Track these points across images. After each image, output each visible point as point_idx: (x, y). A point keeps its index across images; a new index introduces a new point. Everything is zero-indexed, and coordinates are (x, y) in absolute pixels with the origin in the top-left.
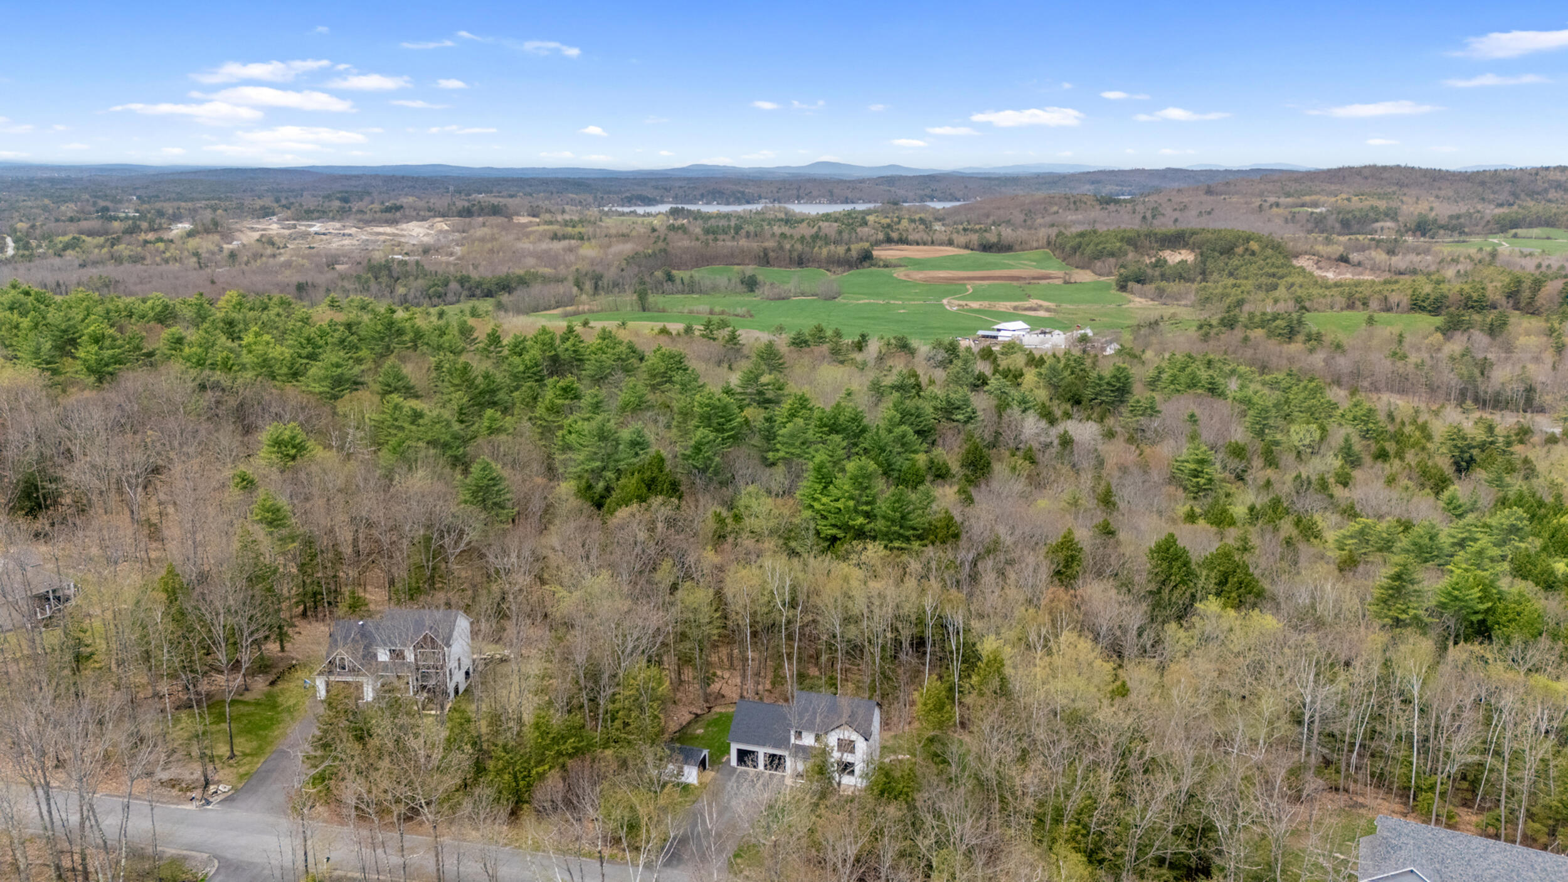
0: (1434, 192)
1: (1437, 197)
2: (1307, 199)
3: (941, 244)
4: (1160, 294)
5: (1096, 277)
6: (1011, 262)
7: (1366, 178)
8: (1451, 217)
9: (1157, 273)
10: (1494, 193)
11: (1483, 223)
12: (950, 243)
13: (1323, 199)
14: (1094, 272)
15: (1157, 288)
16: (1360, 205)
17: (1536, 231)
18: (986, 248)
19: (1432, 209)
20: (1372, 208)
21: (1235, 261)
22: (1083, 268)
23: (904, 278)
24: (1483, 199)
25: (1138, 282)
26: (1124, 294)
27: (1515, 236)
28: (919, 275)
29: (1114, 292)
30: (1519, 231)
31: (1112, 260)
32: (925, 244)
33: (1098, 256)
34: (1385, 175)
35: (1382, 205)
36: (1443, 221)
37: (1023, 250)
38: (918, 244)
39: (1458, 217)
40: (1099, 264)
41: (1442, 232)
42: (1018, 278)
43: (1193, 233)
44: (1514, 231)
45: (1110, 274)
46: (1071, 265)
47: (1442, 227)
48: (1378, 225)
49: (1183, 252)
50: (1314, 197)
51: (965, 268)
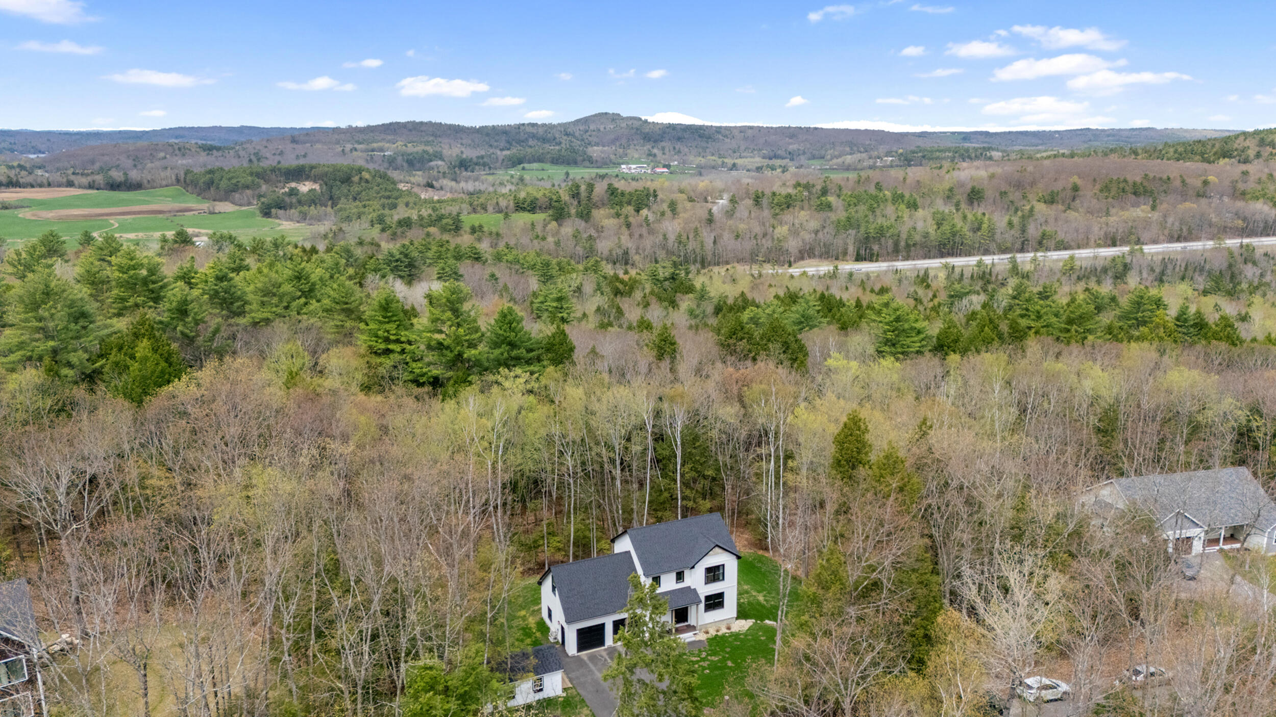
0: (460, 141)
1: (462, 144)
2: (375, 145)
3: (59, 186)
4: (304, 217)
5: (237, 208)
6: (147, 199)
7: (410, 130)
8: (478, 157)
9: (294, 200)
10: (496, 141)
11: (500, 161)
12: (70, 184)
13: (387, 145)
14: (233, 203)
15: (300, 212)
16: (415, 150)
17: (535, 165)
18: (114, 186)
19: (462, 152)
20: (424, 151)
21: (356, 188)
22: (221, 200)
23: (33, 218)
24: (491, 146)
25: (280, 208)
26: (270, 220)
27: (523, 169)
28: (51, 214)
29: (260, 219)
30: (526, 166)
31: (249, 192)
32: (41, 186)
33: (235, 188)
34: (423, 128)
35: (430, 149)
36: (475, 160)
37: (154, 188)
38: (32, 186)
39: (482, 157)
40: (237, 196)
41: (477, 167)
42: (160, 212)
43: (312, 168)
44: (522, 165)
45: (249, 204)
46: (208, 199)
47: (476, 164)
48: (433, 163)
49: (307, 183)
50: (380, 144)
51: (98, 205)
